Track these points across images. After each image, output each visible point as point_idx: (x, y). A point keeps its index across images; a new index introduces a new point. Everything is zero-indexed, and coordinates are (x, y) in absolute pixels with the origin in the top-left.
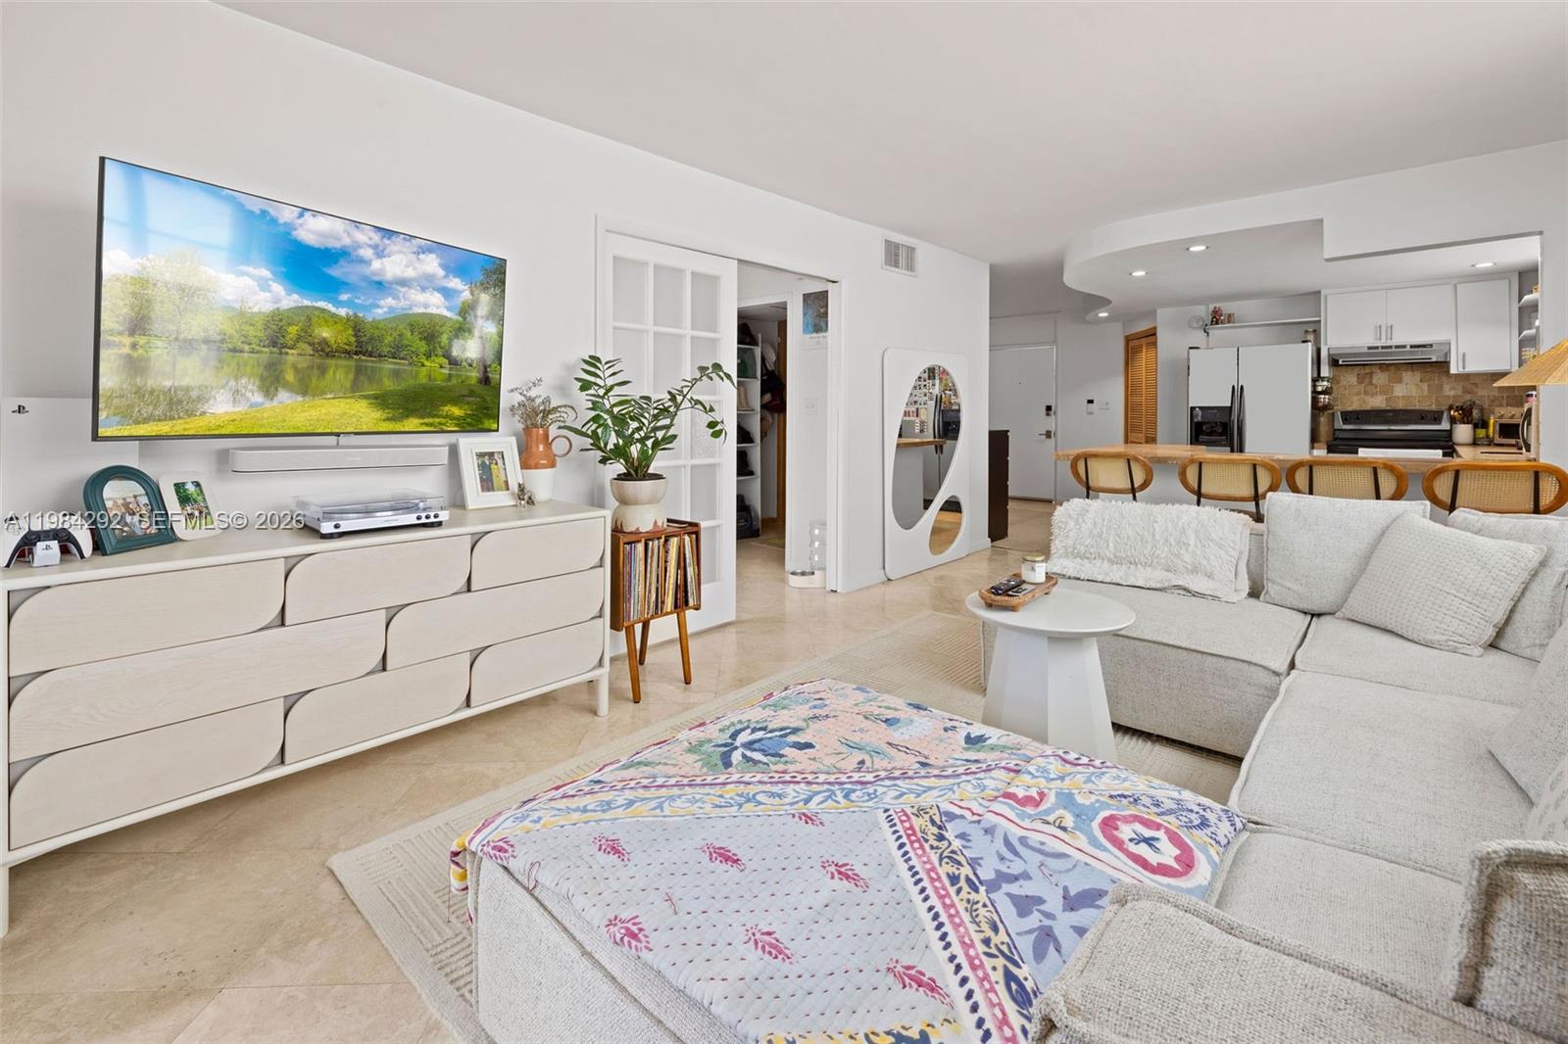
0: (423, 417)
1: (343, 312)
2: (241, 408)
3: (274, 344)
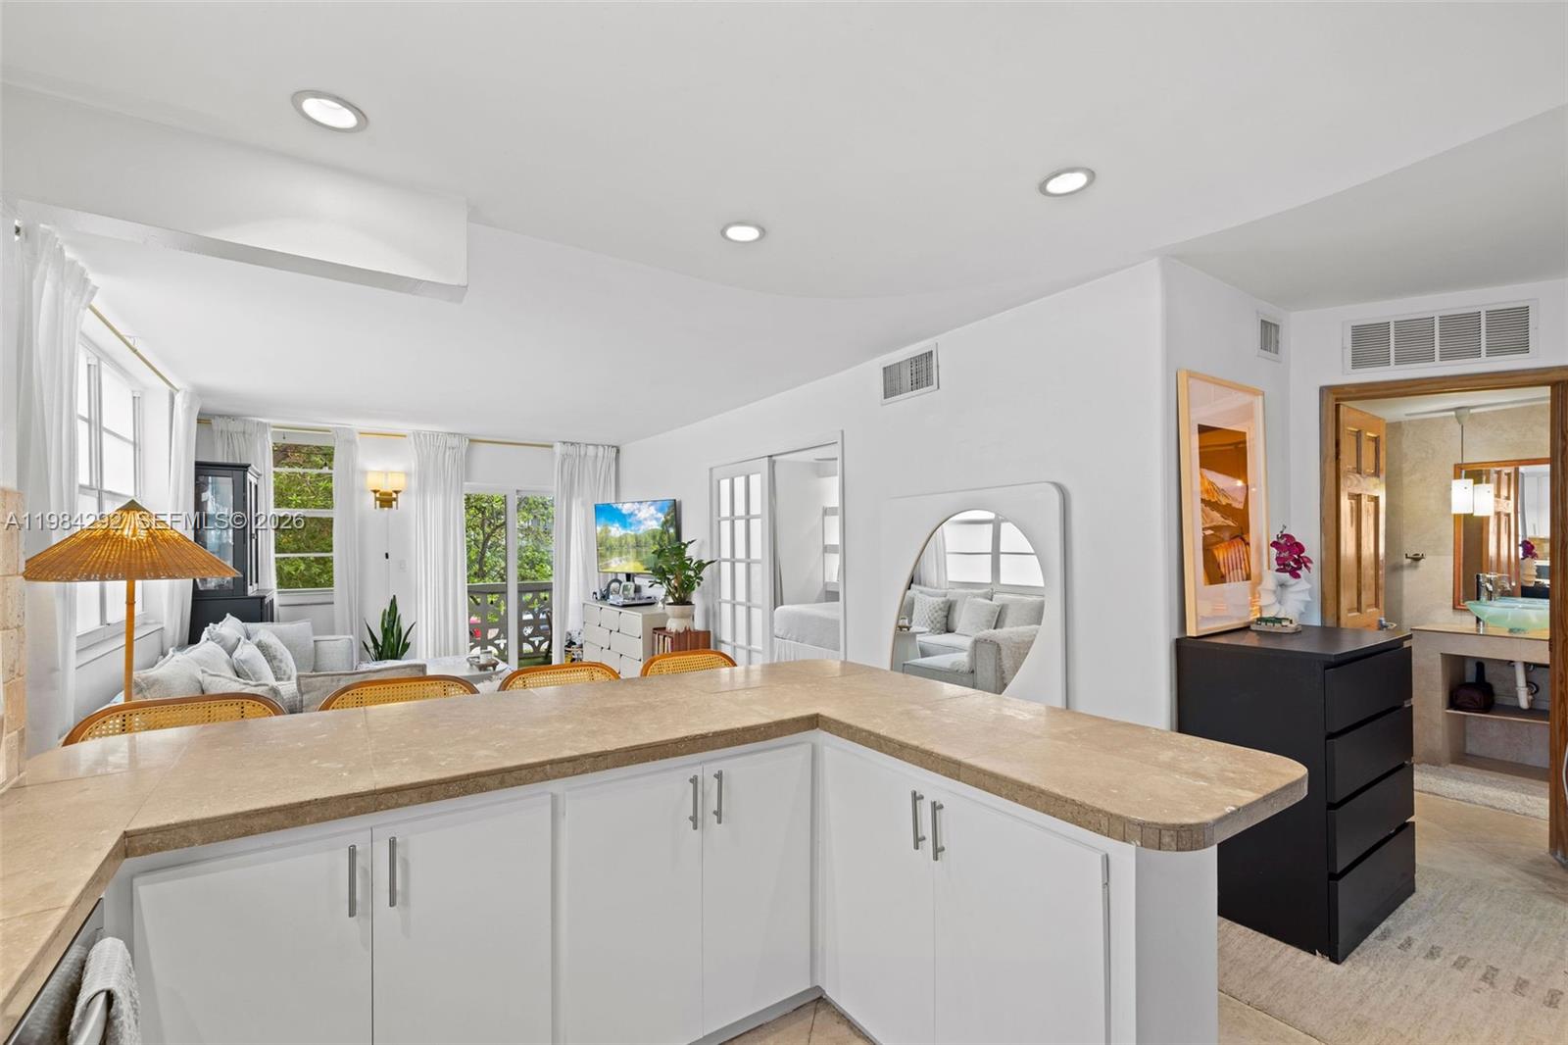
1: (632, 533)
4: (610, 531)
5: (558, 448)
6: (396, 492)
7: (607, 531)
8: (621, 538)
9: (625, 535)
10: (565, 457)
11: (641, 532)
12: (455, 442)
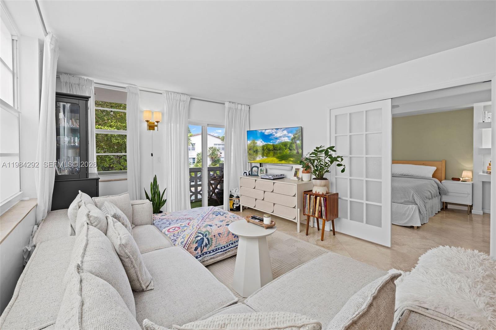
0: (285, 160)
1: (271, 144)
2: (260, 159)
3: (263, 150)
4: (256, 143)
5: (227, 104)
6: (157, 122)
7: (254, 143)
8: (263, 147)
9: (267, 145)
10: (230, 108)
11: (277, 143)
12: (184, 98)
